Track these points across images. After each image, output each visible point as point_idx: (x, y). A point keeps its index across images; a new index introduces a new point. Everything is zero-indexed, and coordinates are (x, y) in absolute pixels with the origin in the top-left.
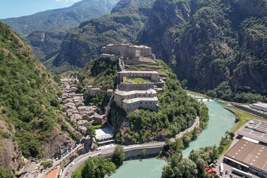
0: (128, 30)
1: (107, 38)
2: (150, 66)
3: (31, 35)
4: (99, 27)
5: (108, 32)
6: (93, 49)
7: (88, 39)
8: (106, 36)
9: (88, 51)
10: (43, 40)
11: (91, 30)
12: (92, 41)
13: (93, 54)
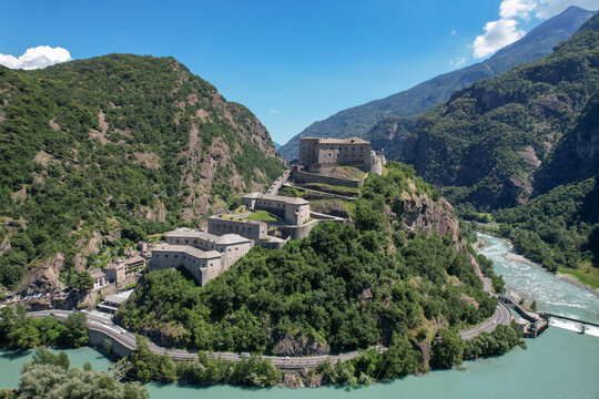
0: (560, 98)
1: (494, 123)
2: (332, 188)
3: (375, 128)
4: (486, 99)
5: (500, 110)
6: (454, 151)
7: (450, 130)
8: (493, 118)
9: (444, 155)
10: (391, 137)
11: (464, 109)
12: (457, 134)
13: (452, 163)
